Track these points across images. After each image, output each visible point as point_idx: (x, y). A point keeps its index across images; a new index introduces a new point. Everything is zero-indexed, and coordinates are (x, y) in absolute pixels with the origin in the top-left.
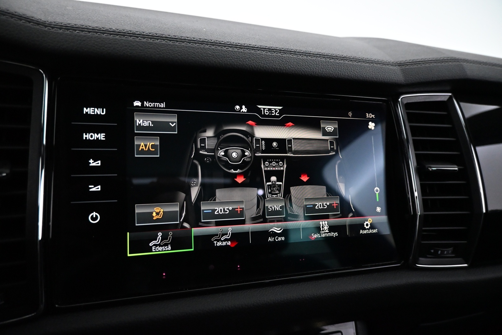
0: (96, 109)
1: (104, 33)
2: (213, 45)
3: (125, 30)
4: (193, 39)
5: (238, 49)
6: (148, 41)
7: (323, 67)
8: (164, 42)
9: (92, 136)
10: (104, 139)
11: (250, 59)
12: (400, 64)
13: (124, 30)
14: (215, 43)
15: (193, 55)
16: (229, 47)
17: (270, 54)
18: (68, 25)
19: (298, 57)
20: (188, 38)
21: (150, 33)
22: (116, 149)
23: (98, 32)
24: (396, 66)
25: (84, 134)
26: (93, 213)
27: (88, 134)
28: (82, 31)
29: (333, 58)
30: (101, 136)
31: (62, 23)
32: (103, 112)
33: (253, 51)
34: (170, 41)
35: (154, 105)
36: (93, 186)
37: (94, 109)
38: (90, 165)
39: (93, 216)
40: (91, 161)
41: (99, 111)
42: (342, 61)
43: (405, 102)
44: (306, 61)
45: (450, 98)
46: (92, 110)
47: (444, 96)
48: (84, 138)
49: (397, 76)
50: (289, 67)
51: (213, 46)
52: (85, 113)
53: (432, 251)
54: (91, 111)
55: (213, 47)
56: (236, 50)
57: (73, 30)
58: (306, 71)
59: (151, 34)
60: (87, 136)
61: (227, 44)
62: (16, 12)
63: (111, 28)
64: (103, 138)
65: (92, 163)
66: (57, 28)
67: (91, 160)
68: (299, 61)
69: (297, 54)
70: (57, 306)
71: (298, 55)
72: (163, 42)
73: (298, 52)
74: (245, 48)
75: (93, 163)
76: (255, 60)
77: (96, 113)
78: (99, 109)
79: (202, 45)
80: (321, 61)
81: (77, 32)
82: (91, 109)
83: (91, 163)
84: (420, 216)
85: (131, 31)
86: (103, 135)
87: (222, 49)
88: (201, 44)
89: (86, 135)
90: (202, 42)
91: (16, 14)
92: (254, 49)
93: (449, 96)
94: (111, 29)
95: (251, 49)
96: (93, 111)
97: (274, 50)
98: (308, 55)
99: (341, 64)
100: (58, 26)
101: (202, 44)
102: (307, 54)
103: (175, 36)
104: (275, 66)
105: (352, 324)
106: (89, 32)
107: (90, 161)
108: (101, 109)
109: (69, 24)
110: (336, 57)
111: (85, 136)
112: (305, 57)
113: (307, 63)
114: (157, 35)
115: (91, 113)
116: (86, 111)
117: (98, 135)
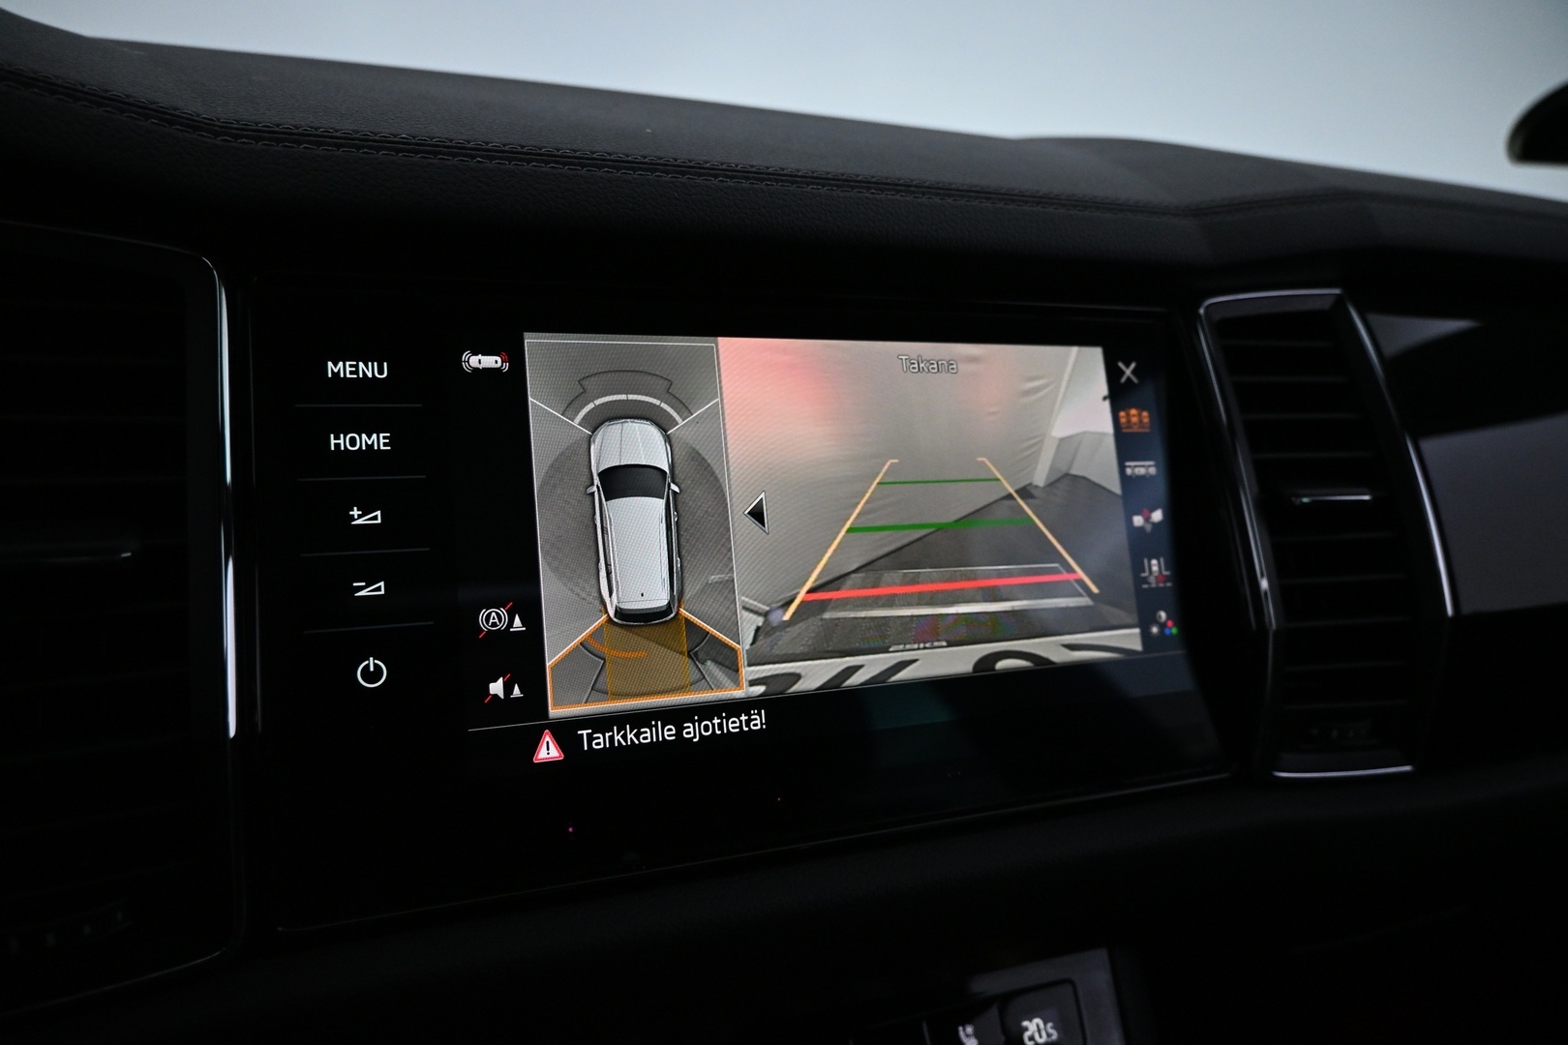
0: (361, 365)
1: (378, 149)
2: (683, 173)
3: (434, 138)
4: (626, 159)
5: (752, 183)
6: (502, 167)
7: (988, 227)
8: (546, 169)
9: (353, 442)
10: (389, 448)
11: (787, 209)
12: (1197, 212)
13: (432, 139)
14: (686, 167)
15: (629, 202)
16: (727, 177)
17: (841, 194)
18: (276, 129)
19: (919, 200)
20: (610, 155)
21: (504, 146)
22: (423, 475)
23: (363, 147)
24: (1185, 216)
25: (332, 436)
26: (368, 658)
27: (342, 435)
28: (319, 144)
29: (1013, 201)
30: (379, 441)
31: (257, 124)
32: (381, 372)
33: (792, 188)
34: (564, 164)
36: (364, 584)
37: (355, 363)
38: (353, 523)
39: (367, 667)
40: (355, 512)
41: (369, 370)
42: (1039, 207)
43: (1217, 318)
44: (941, 210)
45: (1339, 301)
46: (351, 366)
47: (1325, 294)
48: (333, 448)
49: (1193, 246)
50: (896, 228)
51: (684, 175)
52: (330, 375)
53: (1314, 732)
54: (348, 369)
55: (684, 179)
56: (746, 184)
57: (294, 142)
58: (942, 238)
59: (507, 148)
60: (340, 442)
61: (720, 170)
62: (128, 96)
63: (394, 132)
64: (385, 444)
65: (359, 518)
66: (247, 137)
67: (356, 508)
68: (922, 211)
69: (913, 192)
70: (280, 929)
71: (918, 193)
72: (544, 169)
73: (916, 186)
74: (770, 180)
75: (360, 516)
76: (802, 212)
77: (361, 376)
78: (370, 363)
79: (652, 173)
80: (981, 208)
81: (305, 148)
82: (348, 363)
83: (356, 517)
84: (1276, 633)
85: (451, 141)
86: (384, 438)
87: (708, 183)
88: (648, 170)
89: (337, 438)
90: (652, 166)
91: (131, 100)
92: (796, 182)
93: (1335, 297)
94: (395, 136)
95: (787, 181)
96: (354, 369)
97: (850, 181)
98: (945, 194)
99: (1038, 215)
100: (249, 133)
101: (653, 171)
102: (941, 192)
103: (575, 151)
104: (857, 226)
105: (1099, 958)
106: (339, 146)
107: (351, 513)
108: (376, 364)
109: (278, 126)
110: (1022, 196)
111: (333, 442)
112: (937, 200)
113: (945, 215)
114: (524, 150)
115: (348, 376)
116: (332, 370)
117: (369, 438)
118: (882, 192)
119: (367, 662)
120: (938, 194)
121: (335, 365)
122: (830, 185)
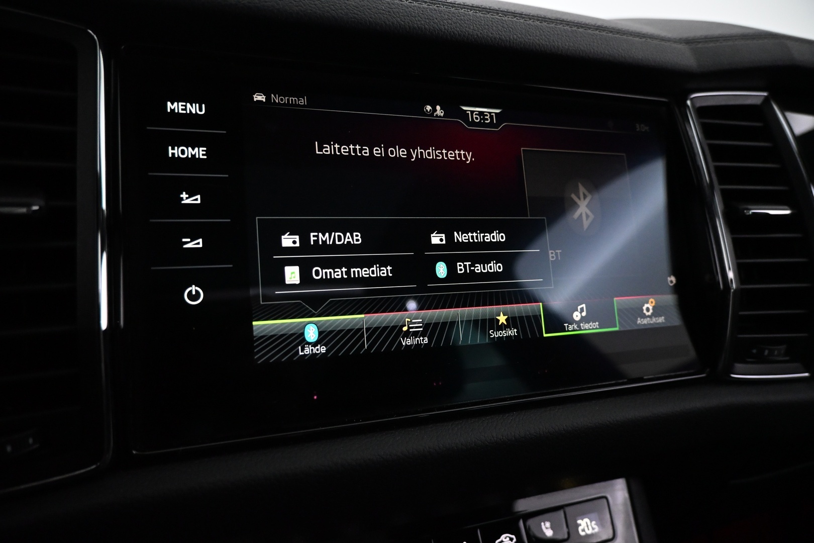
0: (189, 105)
5: (429, 5)
7: (568, 40)
9: (183, 152)
10: (205, 157)
11: (450, 21)
12: (688, 41)
15: (355, 9)
17: (482, 15)
19: (528, 22)
22: (226, 174)
24: (681, 43)
25: (170, 148)
26: (191, 286)
27: (176, 148)
29: (582, 27)
30: (200, 152)
32: (201, 110)
33: (453, 9)
35: (288, 100)
36: (189, 240)
37: (184, 104)
38: (183, 202)
39: (191, 291)
40: (184, 195)
41: (193, 108)
42: (597, 32)
43: (698, 105)
44: (541, 29)
45: (766, 99)
46: (182, 105)
47: (756, 96)
48: (170, 155)
49: (686, 59)
50: (515, 36)
52: (169, 111)
53: (754, 351)
54: (180, 107)
58: (542, 44)
60: (174, 152)
64: (203, 155)
65: (187, 199)
67: (184, 193)
68: (530, 28)
69: (524, 18)
70: (134, 452)
71: (526, 18)
75: (187, 198)
76: (459, 23)
77: (188, 112)
78: (194, 105)
80: (564, 29)
82: (180, 104)
83: (185, 199)
84: (735, 291)
86: (203, 151)
89: (173, 149)
92: (455, 7)
93: (763, 98)
96: (184, 107)
98: (542, 20)
99: (597, 36)
102: (540, 19)
104: (492, 34)
105: (621, 484)
107: (181, 196)
108: (197, 105)
111: (171, 151)
112: (538, 23)
113: (543, 32)
115: (181, 111)
116: (170, 108)
117: (193, 150)
118: (506, 16)
119: (189, 289)
120: (538, 20)
121: (172, 104)
122: (474, 10)
